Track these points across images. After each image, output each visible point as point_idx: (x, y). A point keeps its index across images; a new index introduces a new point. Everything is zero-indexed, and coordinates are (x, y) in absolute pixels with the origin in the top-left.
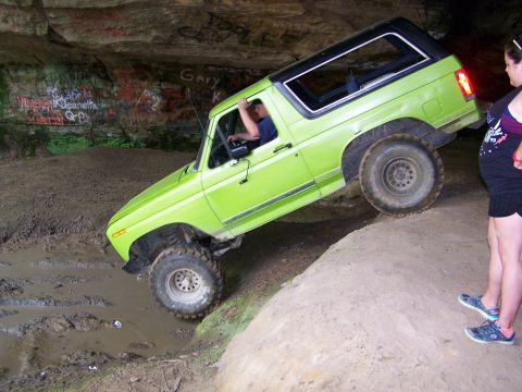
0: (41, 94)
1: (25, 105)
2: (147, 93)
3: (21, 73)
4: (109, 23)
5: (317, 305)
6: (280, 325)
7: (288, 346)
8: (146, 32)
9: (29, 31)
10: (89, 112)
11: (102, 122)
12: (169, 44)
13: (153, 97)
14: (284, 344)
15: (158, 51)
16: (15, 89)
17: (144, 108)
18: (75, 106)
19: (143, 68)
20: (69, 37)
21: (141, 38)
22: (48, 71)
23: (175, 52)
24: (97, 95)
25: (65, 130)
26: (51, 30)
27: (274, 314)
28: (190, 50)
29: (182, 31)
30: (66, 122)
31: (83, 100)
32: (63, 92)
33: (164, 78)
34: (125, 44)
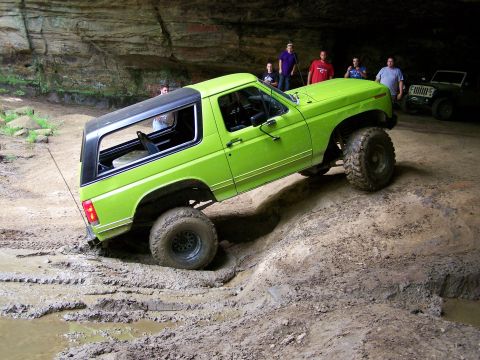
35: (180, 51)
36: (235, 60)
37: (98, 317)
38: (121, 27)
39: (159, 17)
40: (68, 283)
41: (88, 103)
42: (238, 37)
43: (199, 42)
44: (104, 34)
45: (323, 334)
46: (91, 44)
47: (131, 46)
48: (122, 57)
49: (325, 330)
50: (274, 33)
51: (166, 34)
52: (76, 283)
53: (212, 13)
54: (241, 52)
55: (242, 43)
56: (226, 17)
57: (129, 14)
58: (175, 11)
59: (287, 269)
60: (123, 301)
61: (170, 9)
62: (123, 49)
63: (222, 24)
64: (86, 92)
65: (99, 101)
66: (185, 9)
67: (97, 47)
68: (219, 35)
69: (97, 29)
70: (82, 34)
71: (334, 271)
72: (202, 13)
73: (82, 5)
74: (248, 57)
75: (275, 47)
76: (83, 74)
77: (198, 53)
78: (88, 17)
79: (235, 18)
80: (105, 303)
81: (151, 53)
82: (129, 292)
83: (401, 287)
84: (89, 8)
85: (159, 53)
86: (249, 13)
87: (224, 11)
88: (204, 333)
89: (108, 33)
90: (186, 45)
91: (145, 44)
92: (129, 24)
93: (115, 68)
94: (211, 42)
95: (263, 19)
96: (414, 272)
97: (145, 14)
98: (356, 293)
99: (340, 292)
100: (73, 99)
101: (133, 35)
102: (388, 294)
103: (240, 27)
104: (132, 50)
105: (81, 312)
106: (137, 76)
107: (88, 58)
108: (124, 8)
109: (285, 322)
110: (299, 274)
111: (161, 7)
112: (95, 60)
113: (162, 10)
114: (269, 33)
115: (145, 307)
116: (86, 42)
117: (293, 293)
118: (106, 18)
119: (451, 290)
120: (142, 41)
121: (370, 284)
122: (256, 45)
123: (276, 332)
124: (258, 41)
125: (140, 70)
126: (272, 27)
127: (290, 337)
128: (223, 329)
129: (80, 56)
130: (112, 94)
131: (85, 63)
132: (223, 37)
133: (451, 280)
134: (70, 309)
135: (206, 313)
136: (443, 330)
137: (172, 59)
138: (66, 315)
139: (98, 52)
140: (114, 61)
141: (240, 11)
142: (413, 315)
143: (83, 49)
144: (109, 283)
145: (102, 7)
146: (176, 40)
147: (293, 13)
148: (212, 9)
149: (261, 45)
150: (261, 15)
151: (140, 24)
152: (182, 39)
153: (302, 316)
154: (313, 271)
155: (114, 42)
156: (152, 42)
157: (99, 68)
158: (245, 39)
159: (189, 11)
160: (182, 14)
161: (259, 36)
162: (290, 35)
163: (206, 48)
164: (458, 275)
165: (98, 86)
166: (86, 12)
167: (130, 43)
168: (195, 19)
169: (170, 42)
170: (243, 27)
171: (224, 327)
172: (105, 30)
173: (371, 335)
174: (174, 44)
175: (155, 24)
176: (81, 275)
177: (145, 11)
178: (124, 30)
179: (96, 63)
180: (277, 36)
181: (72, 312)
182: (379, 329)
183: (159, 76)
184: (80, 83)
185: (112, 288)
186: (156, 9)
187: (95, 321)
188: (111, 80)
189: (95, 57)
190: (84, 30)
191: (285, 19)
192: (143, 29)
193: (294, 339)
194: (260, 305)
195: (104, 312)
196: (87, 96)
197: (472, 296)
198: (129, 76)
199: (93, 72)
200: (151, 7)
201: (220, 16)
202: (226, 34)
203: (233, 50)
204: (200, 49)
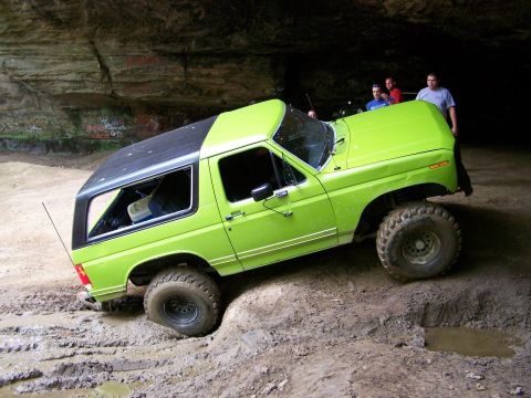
0: (99, 123)
1: (90, 128)
2: (152, 121)
3: (89, 113)
8: (159, 91)
9: (103, 92)
10: (123, 131)
11: (128, 136)
12: (167, 96)
13: (155, 123)
15: (162, 100)
16: (85, 120)
18: (115, 128)
19: (151, 108)
20: (120, 94)
21: (155, 94)
22: (103, 111)
23: (170, 100)
24: (126, 123)
25: (109, 141)
26: (113, 92)
28: (178, 98)
29: (173, 91)
30: (111, 137)
31: (119, 126)
32: (110, 122)
33: (160, 114)
34: (147, 97)
35: (121, 87)
36: (181, 93)
37: (57, 385)
38: (54, 64)
39: (95, 51)
40: (19, 350)
41: (23, 149)
42: (182, 69)
43: (142, 76)
44: (35, 72)
45: (305, 379)
46: (22, 84)
47: (67, 85)
48: (57, 97)
49: (308, 374)
50: (221, 63)
51: (105, 69)
52: (28, 349)
53: (154, 44)
54: (188, 84)
55: (188, 75)
56: (168, 48)
57: (62, 49)
58: (113, 44)
59: (260, 313)
60: (85, 363)
61: (107, 43)
62: (58, 88)
63: (165, 55)
64: (20, 137)
65: (35, 146)
66: (124, 41)
67: (29, 87)
68: (163, 68)
69: (28, 68)
70: (10, 73)
71: (309, 311)
72: (142, 45)
73: (8, 41)
74: (195, 89)
75: (223, 77)
76: (15, 118)
77: (141, 88)
78: (15, 54)
79: (179, 49)
80: (64, 368)
81: (90, 91)
82: (89, 353)
83: (382, 321)
84: (16, 44)
85: (98, 90)
86: (193, 43)
87: (166, 42)
88: (178, 390)
89: (41, 72)
90: (127, 80)
91: (82, 81)
92: (63, 60)
93: (50, 110)
94: (154, 75)
95: (208, 48)
96: (393, 305)
97: (81, 48)
98: (335, 332)
99: (319, 332)
100: (5, 145)
101: (69, 71)
102: (368, 329)
103: (184, 58)
104: (68, 88)
105: (37, 381)
106: (75, 117)
107: (18, 99)
108: (57, 43)
109: (265, 369)
110: (272, 317)
111: (97, 40)
112: (28, 102)
113: (99, 44)
114: (215, 63)
115: (109, 368)
116: (16, 82)
117: (268, 338)
118: (37, 54)
119: (432, 318)
120: (79, 78)
121: (349, 320)
122: (202, 76)
123: (256, 381)
124: (205, 72)
125: (78, 110)
126: (219, 56)
127: (272, 385)
128: (197, 384)
129: (10, 98)
130: (48, 137)
131: (15, 105)
132: (166, 69)
133: (431, 309)
134: (24, 379)
135: (176, 368)
136: (429, 361)
137: (113, 96)
138: (20, 387)
139: (30, 92)
140: (48, 101)
141: (183, 40)
142: (397, 349)
143: (12, 90)
144: (65, 346)
145: (32, 42)
146: (117, 76)
147: (240, 40)
148: (153, 40)
149: (208, 75)
150: (206, 44)
151: (75, 59)
152: (123, 74)
153: (282, 362)
154: (287, 313)
155: (48, 81)
156: (89, 79)
157: (33, 109)
158: (190, 70)
159: (128, 44)
160: (121, 47)
161: (205, 67)
162: (238, 63)
163: (150, 81)
164: (438, 303)
165: (32, 130)
166: (13, 48)
167: (65, 81)
168: (136, 52)
169: (110, 78)
170: (188, 58)
171: (199, 381)
172: (36, 68)
173: (357, 374)
174: (114, 79)
175: (91, 59)
176: (32, 340)
177: (81, 45)
178: (59, 67)
179: (28, 105)
180: (224, 66)
181: (26, 383)
182: (365, 367)
183: (100, 115)
184: (11, 127)
185: (69, 351)
186: (92, 43)
187: (54, 390)
188: (47, 122)
189: (27, 98)
190: (13, 69)
191: (232, 48)
192: (79, 65)
193: (276, 387)
194: (234, 354)
195: (63, 379)
196: (21, 141)
197: (453, 323)
198: (67, 117)
199: (25, 114)
200: (86, 41)
201: (162, 47)
202: (169, 66)
203: (178, 82)
204: (142, 84)
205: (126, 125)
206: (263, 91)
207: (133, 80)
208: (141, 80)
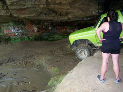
0: (9, 29)
1: (5, 32)
2: (34, 28)
3: (4, 24)
4: (24, 12)
5: (77, 77)
6: (68, 82)
7: (70, 88)
8: (33, 14)
9: (6, 15)
10: (21, 33)
11: (23, 35)
12: (38, 16)
13: (35, 28)
14: (70, 87)
15: (36, 18)
16: (3, 28)
17: (33, 31)
18: (17, 31)
19: (32, 22)
20: (15, 15)
21: (32, 15)
22: (10, 24)
23: (40, 18)
24: (22, 29)
25: (15, 37)
26: (11, 14)
27: (67, 80)
28: (44, 17)
29: (41, 13)
30: (15, 35)
31: (19, 30)
32: (14, 28)
33: (38, 24)
34: (28, 16)
35: (14, 12)
36: (46, 14)
43: (22, 5)
54: (48, 9)
55: (48, 4)
74: (53, 12)
75: (69, 5)
85: (3, 13)
90: (15, 7)
94: (29, 4)
137: (12, 16)
146: (10, 5)
152: (12, 4)
163: (27, 8)
169: (7, 7)
174: (9, 7)
203: (43, 8)
204: (24, 9)
205: (22, 30)
206: (91, 12)
207: (19, 7)
208: (22, 8)
